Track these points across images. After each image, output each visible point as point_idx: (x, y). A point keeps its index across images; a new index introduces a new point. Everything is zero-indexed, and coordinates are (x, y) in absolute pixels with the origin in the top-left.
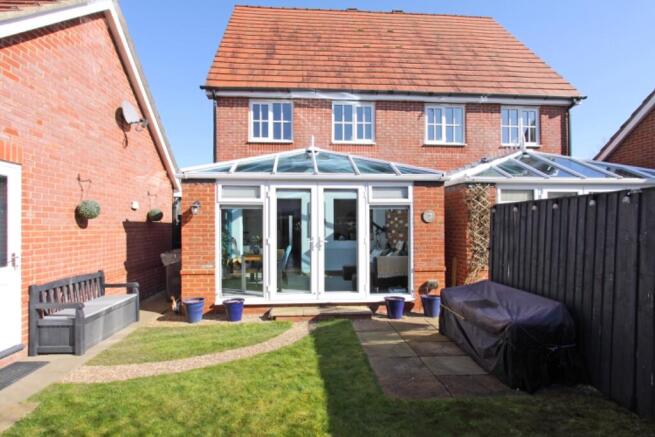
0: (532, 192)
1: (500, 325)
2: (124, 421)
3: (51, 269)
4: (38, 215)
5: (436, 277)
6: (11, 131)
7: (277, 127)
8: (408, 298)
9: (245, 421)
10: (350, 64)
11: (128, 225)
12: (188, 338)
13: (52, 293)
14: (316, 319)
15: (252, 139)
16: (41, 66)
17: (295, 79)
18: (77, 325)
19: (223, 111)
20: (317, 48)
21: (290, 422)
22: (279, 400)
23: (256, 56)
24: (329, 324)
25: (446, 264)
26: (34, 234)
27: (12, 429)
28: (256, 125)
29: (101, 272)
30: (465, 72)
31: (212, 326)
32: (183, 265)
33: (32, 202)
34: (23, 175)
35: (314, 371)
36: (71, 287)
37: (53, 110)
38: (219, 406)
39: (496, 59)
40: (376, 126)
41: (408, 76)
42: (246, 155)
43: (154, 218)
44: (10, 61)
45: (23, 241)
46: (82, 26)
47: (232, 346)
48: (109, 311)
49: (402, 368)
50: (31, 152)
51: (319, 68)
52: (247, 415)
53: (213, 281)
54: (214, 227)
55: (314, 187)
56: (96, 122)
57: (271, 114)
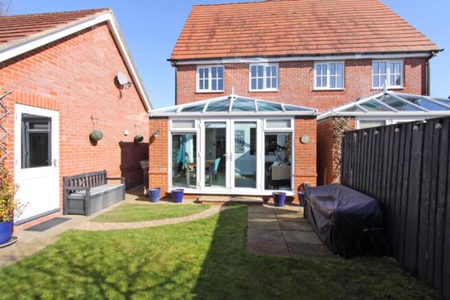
0: (385, 122)
1: (330, 212)
2: (97, 250)
3: (76, 168)
4: (68, 138)
5: (309, 181)
6: (53, 93)
7: (214, 82)
8: (289, 193)
9: (159, 256)
10: (263, 38)
11: (122, 144)
12: (148, 211)
13: (76, 181)
14: (227, 204)
15: (198, 90)
16: (69, 56)
17: (225, 51)
18: (86, 199)
19: (181, 74)
20: (242, 29)
21: (183, 259)
22: (182, 248)
23: (203, 37)
24: (235, 207)
25: (318, 172)
26: (67, 149)
27: (44, 249)
28: (201, 82)
29: (105, 171)
30: (345, 38)
31: (164, 205)
32: (150, 169)
33: (65, 131)
34: (60, 116)
35: (210, 234)
36: (87, 179)
37: (76, 80)
38: (148, 247)
39: (372, 26)
40: (279, 79)
41: (303, 43)
42: (195, 100)
43: (138, 140)
44: (52, 55)
45: (60, 152)
46: (93, 31)
47: (170, 216)
48: (106, 193)
49: (266, 236)
50: (64, 104)
51: (242, 42)
52: (160, 254)
53: (167, 178)
54: (167, 145)
55: (228, 121)
56: (103, 85)
57: (210, 74)
